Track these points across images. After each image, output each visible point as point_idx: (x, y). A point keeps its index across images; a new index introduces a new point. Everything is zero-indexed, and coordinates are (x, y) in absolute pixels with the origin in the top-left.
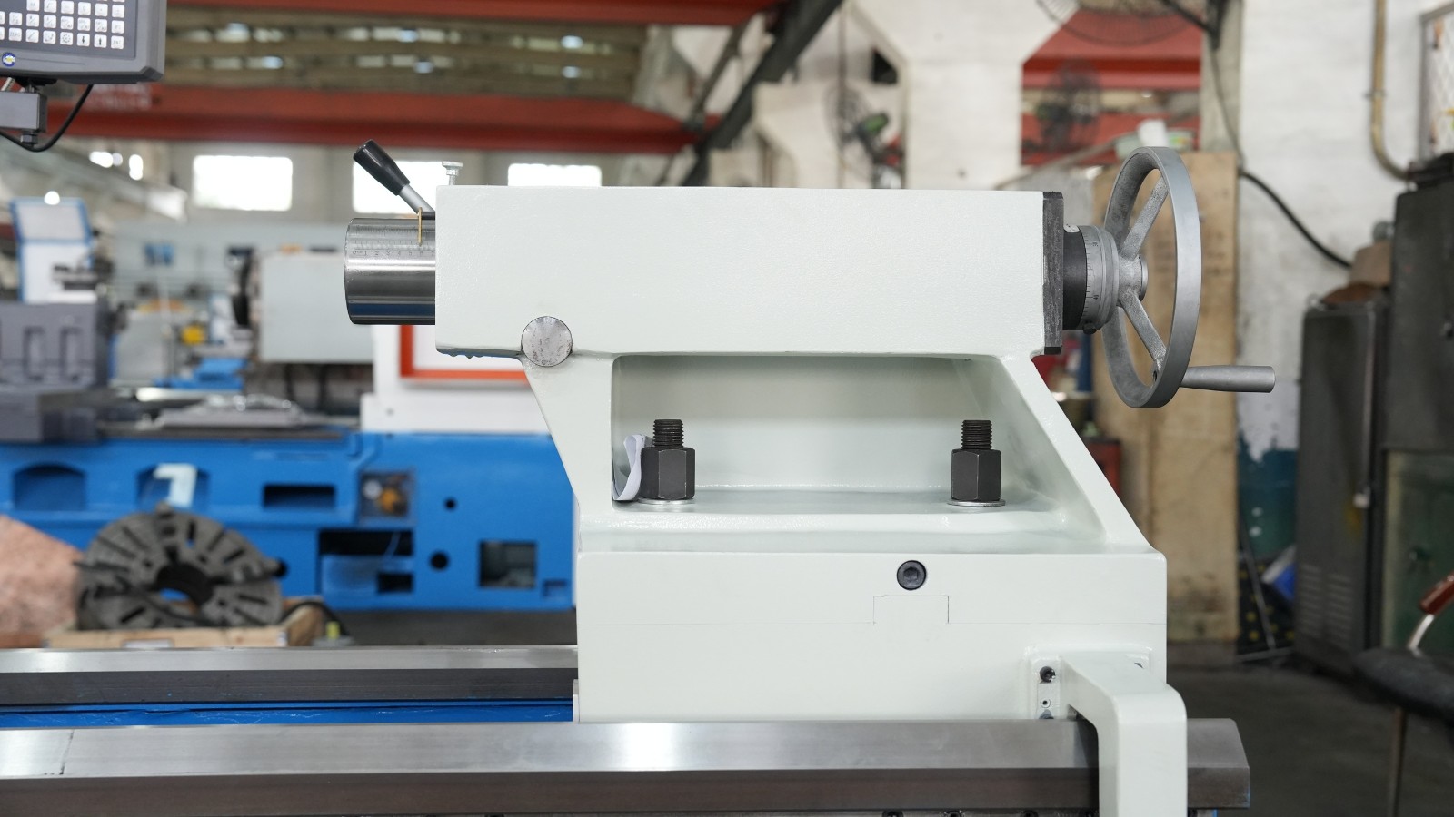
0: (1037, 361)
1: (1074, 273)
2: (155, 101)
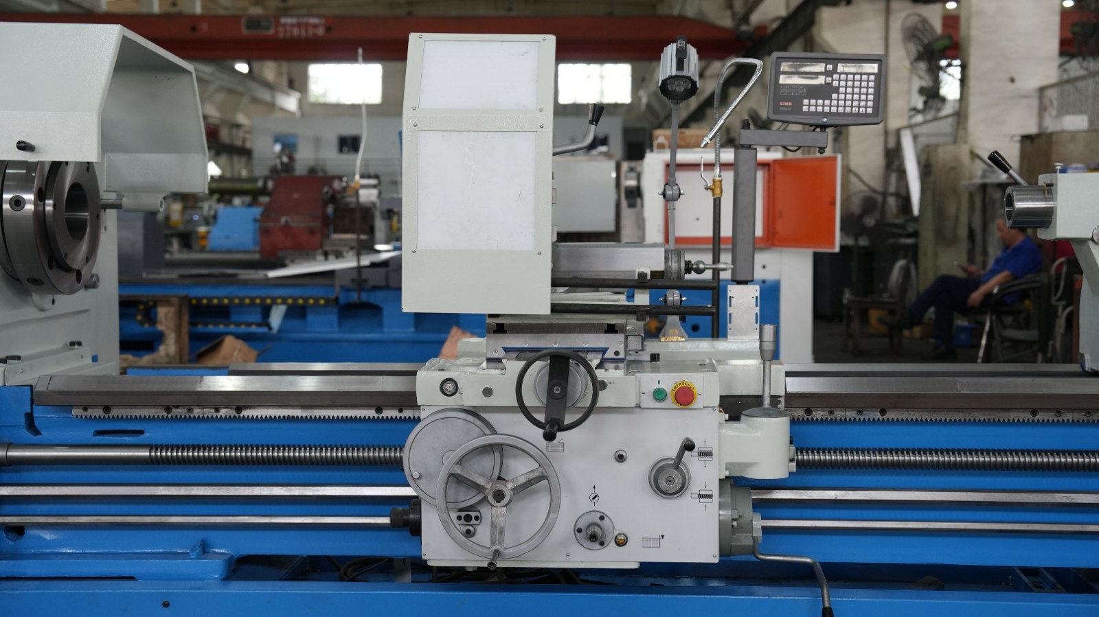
2: (328, 29)
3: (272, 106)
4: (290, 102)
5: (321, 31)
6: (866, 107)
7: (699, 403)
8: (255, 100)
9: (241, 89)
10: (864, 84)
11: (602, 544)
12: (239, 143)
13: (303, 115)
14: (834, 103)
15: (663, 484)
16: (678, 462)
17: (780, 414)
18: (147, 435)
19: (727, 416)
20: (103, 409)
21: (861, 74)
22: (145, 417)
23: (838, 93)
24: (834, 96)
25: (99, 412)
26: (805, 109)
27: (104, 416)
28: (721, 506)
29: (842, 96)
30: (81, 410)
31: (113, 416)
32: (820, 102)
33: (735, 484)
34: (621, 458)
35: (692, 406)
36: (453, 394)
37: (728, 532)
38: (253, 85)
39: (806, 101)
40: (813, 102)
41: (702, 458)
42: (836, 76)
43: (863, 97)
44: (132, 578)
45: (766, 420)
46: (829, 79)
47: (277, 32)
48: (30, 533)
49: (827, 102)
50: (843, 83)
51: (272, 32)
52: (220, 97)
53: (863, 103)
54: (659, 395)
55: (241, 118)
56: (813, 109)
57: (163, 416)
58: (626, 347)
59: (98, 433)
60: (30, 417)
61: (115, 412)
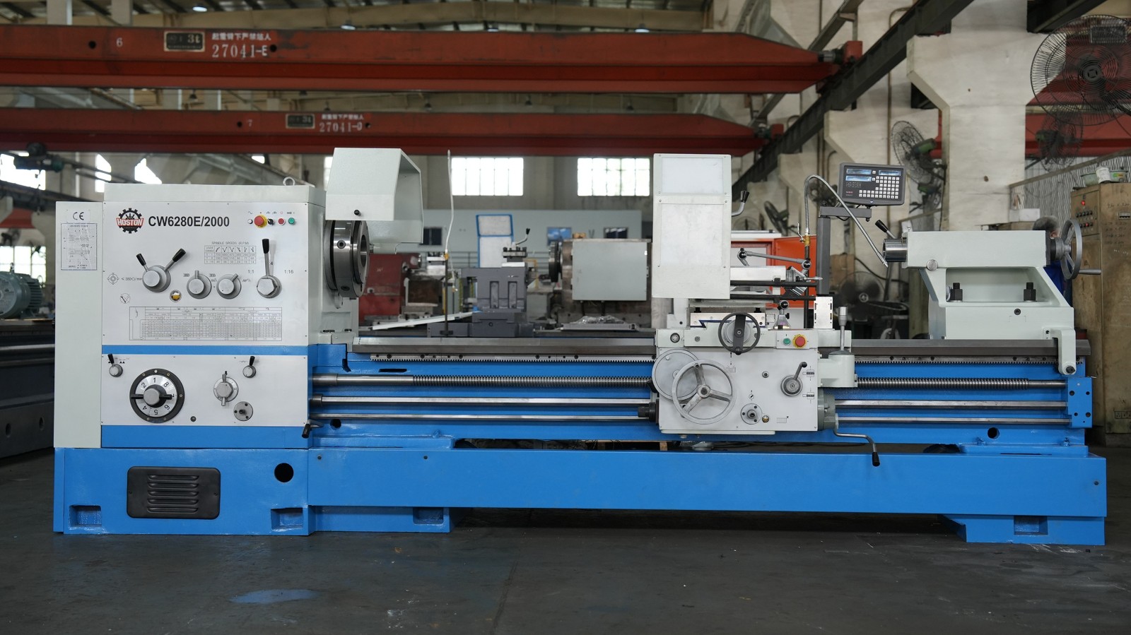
0: (1044, 268)
1: (1053, 248)
2: (366, 125)
5: (359, 127)
6: (895, 195)
7: (807, 346)
10: (893, 182)
11: (755, 421)
14: (877, 192)
15: (789, 388)
16: (796, 378)
17: (849, 354)
19: (821, 355)
20: (387, 355)
21: (888, 176)
23: (879, 187)
24: (877, 188)
25: (386, 357)
26: (860, 195)
27: (388, 360)
28: (819, 403)
29: (881, 189)
30: (375, 356)
31: (394, 360)
32: (869, 192)
33: (826, 390)
34: (766, 375)
35: (804, 347)
36: (677, 342)
37: (822, 416)
39: (861, 191)
40: (865, 191)
41: (808, 375)
42: (878, 177)
43: (893, 189)
45: (842, 356)
46: (874, 179)
47: (318, 127)
48: (343, 425)
49: (873, 192)
50: (882, 181)
51: (312, 127)
53: (893, 193)
54: (786, 341)
56: (865, 195)
57: (420, 360)
58: (766, 320)
59: (382, 370)
60: (345, 361)
61: (394, 358)
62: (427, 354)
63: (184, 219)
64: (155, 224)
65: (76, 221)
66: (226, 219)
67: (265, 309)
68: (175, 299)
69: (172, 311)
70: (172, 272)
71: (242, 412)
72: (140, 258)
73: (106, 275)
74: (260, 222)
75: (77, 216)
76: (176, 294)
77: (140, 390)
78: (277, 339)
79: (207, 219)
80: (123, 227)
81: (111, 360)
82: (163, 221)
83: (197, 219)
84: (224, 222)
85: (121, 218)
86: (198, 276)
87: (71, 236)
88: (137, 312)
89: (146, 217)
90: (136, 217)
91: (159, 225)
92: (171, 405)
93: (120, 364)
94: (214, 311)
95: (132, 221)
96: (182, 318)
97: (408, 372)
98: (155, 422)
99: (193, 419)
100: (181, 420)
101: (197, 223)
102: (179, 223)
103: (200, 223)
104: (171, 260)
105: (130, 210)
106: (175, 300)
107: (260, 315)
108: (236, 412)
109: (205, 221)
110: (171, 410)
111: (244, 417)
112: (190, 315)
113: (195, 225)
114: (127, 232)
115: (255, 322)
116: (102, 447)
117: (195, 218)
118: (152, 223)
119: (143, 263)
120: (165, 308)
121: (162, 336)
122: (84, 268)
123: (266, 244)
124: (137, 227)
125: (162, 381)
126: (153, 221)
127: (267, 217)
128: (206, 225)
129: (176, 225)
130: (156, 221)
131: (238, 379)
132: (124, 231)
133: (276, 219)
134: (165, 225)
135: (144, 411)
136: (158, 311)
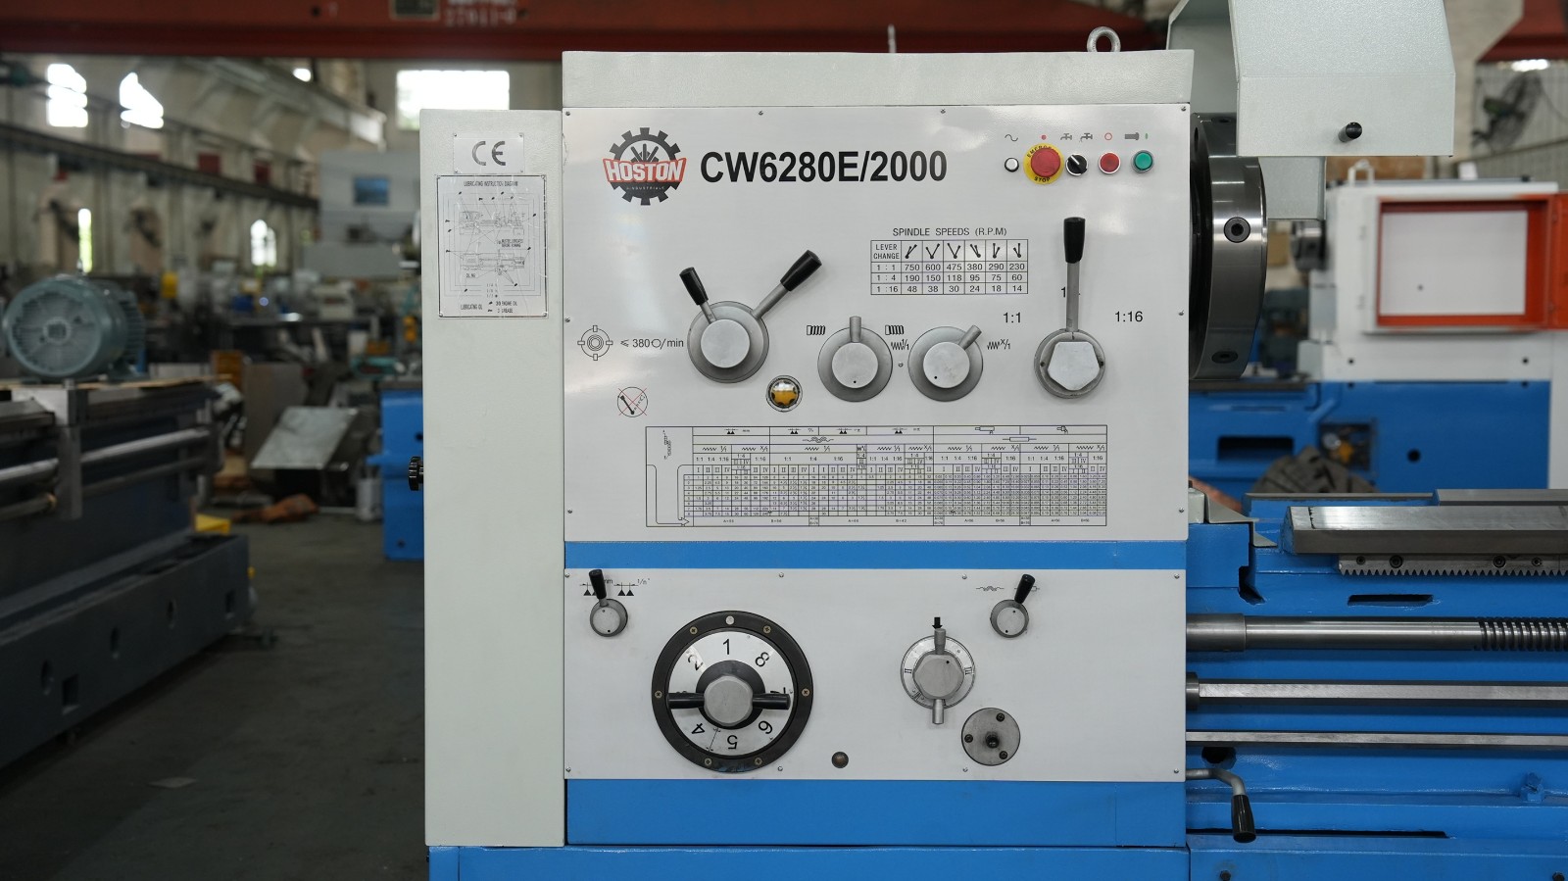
2: (521, 12)
3: (346, 134)
4: (370, 128)
5: (510, 17)
8: (324, 126)
9: (303, 107)
12: (299, 189)
13: (389, 148)
18: (1436, 603)
20: (1391, 560)
22: (1460, 572)
25: (1383, 566)
27: (1392, 572)
30: (1354, 562)
31: (1407, 572)
38: (321, 102)
44: (1440, 834)
47: (443, 17)
48: (1242, 759)
51: (435, 17)
52: (273, 119)
55: (302, 153)
57: (1490, 572)
59: (1354, 599)
60: (1245, 573)
61: (1407, 566)
62: (1513, 557)
63: (807, 160)
64: (720, 175)
65: (481, 170)
66: (938, 159)
67: (1054, 430)
68: (784, 404)
69: (774, 440)
70: (773, 321)
71: (992, 741)
72: (689, 279)
73: (575, 331)
74: (1044, 165)
75: (485, 153)
76: (782, 387)
77: (683, 679)
78: (1094, 520)
79: (880, 159)
80: (624, 185)
81: (598, 583)
82: (744, 167)
83: (848, 160)
84: (926, 166)
85: (618, 158)
86: (856, 333)
87: (468, 214)
88: (667, 443)
89: (692, 154)
90: (662, 155)
91: (734, 177)
92: (779, 720)
93: (621, 599)
94: (898, 439)
95: (650, 166)
96: (805, 459)
97: (1434, 607)
98: (728, 771)
99: (840, 760)
100: (805, 762)
101: (848, 172)
102: (794, 172)
103: (857, 172)
104: (773, 283)
105: (645, 134)
106: (781, 405)
107: (1041, 448)
108: (968, 739)
109: (873, 165)
110: (775, 734)
111: (995, 754)
112: (827, 451)
113: (843, 178)
114: (636, 201)
115: (1025, 470)
116: (566, 843)
117: (842, 155)
118: (712, 174)
119: (698, 294)
120: (753, 431)
121: (748, 512)
122: (508, 310)
123: (1074, 234)
124: (667, 184)
125: (747, 648)
126: (714, 167)
127: (1066, 152)
128: (876, 177)
129: (784, 178)
130: (723, 167)
131: (973, 644)
132: (628, 197)
133: (1093, 156)
134: (750, 177)
135: (695, 739)
136: (731, 440)
